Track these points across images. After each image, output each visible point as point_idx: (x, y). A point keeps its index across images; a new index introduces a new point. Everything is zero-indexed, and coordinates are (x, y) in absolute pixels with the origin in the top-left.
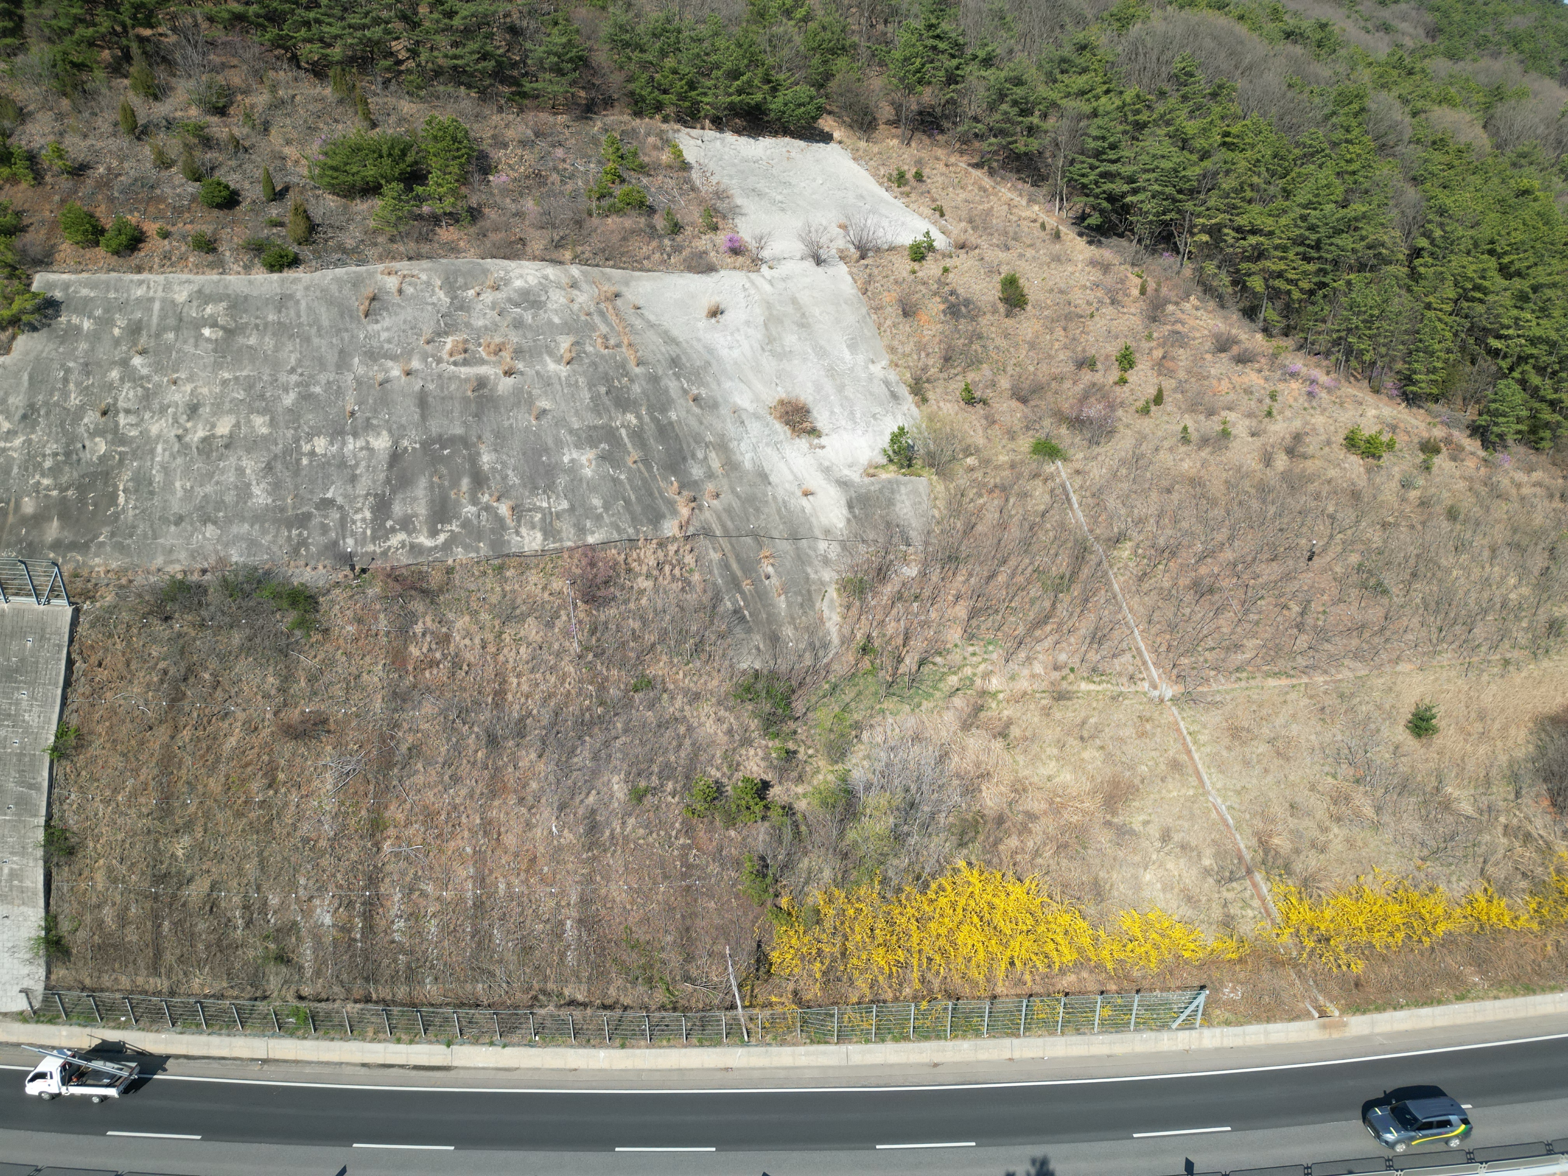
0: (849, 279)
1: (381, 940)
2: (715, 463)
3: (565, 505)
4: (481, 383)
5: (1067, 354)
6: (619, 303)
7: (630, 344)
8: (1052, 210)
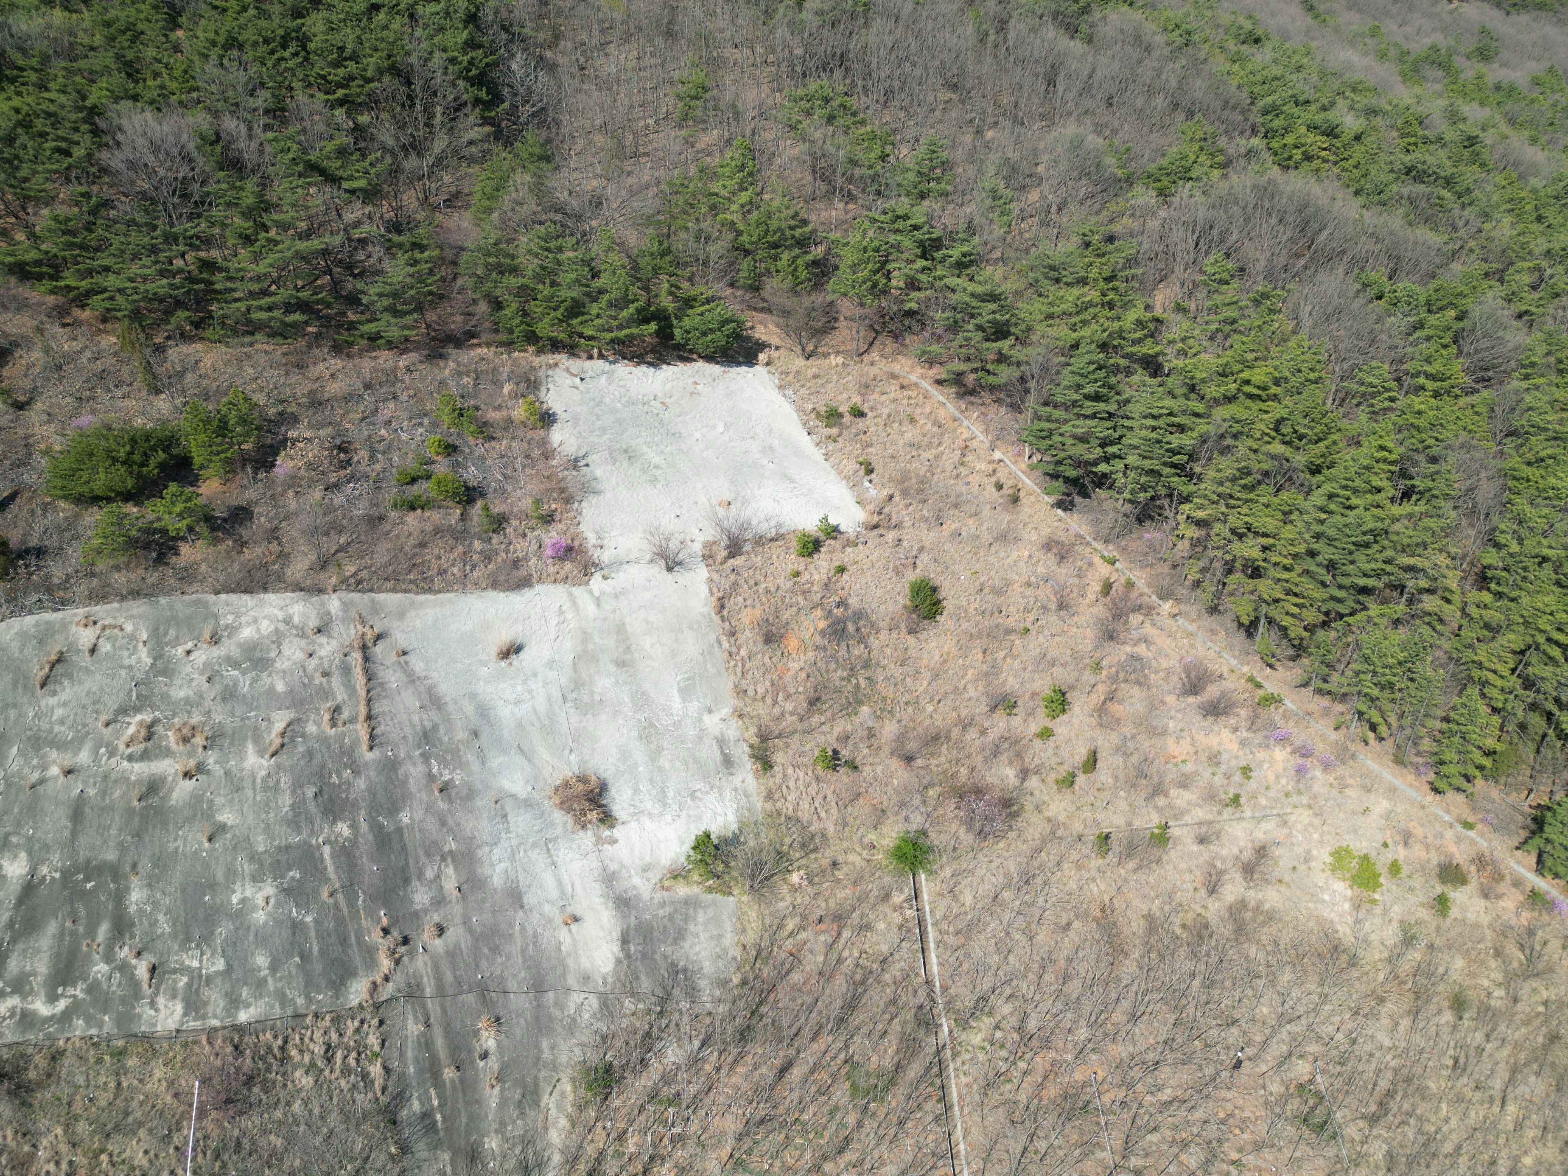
0: (704, 590)
2: (450, 881)
3: (221, 965)
4: (153, 787)
5: (980, 688)
6: (378, 650)
7: (369, 717)
8: (1020, 454)
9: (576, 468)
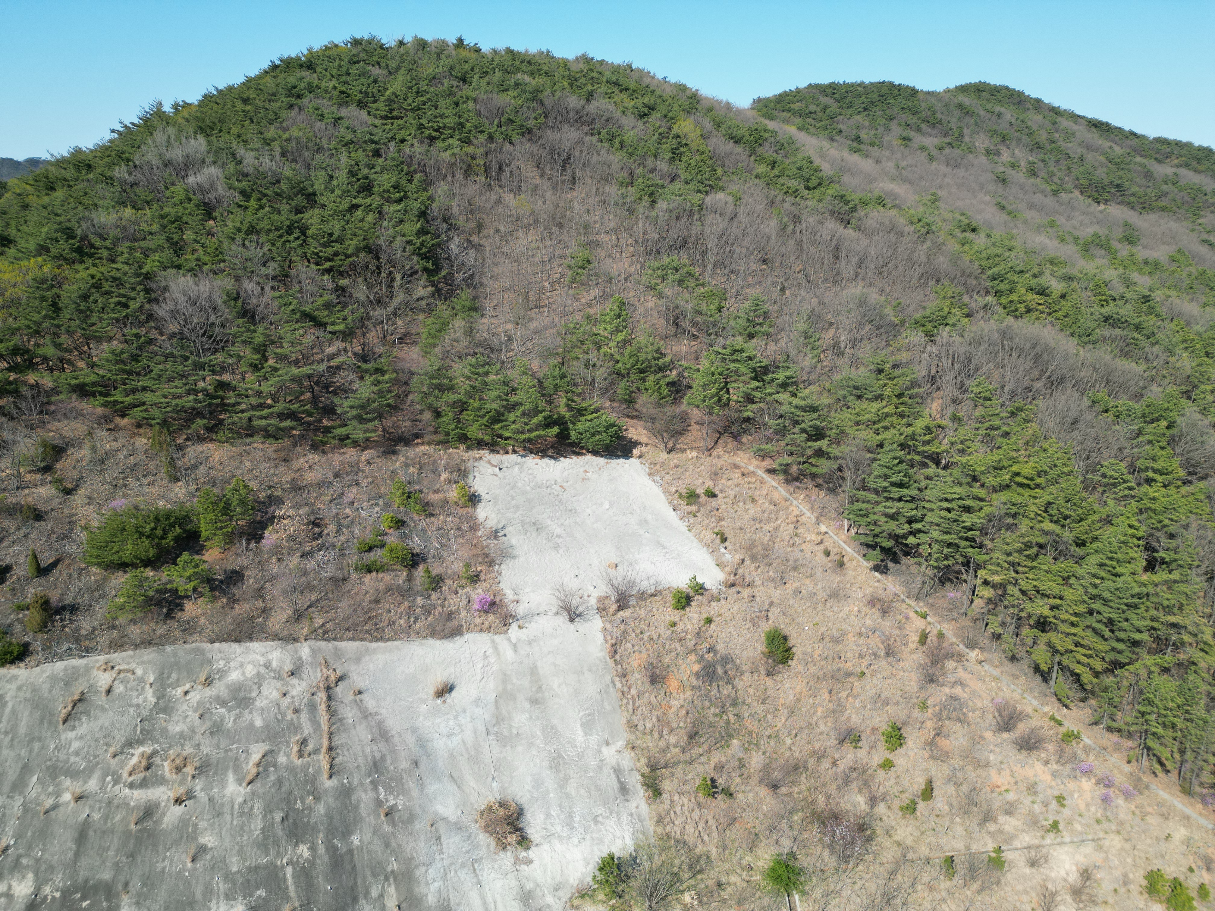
0: (600, 637)
2: (392, 900)
4: (148, 812)
5: (829, 724)
6: (339, 690)
7: (330, 749)
8: (841, 527)
9: (496, 537)
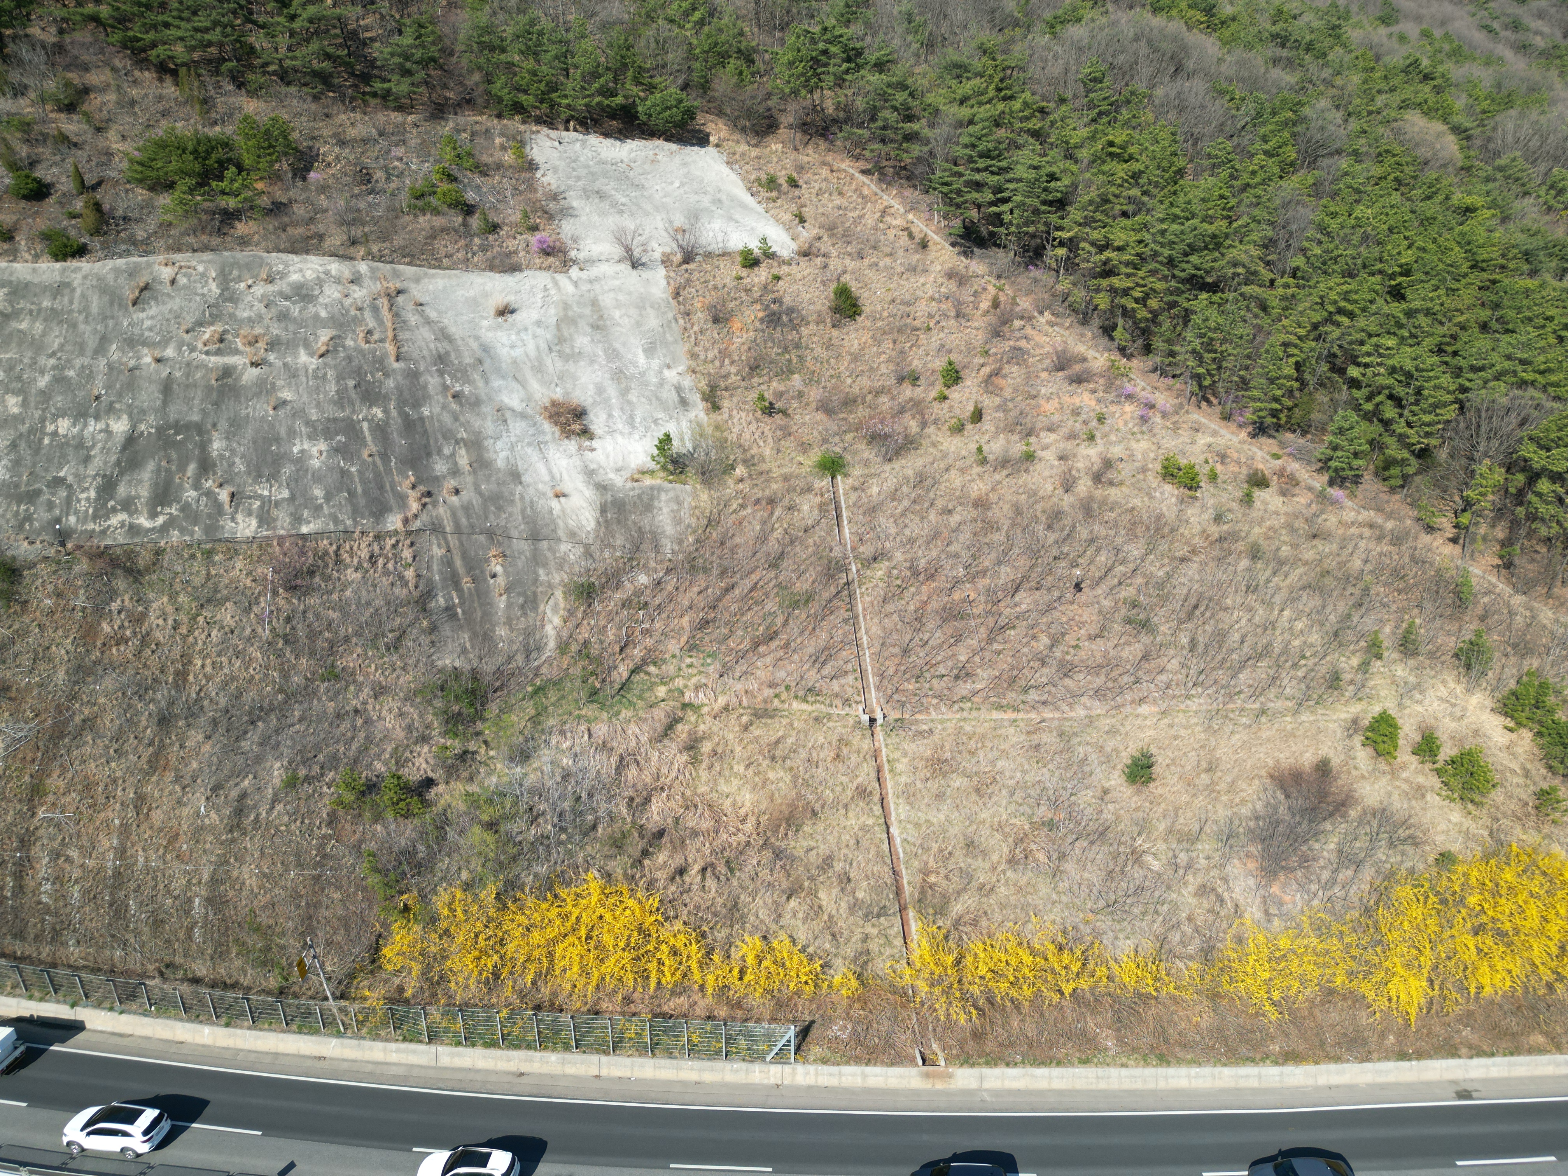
0: (663, 283)
1: (27, 901)
2: (463, 459)
3: (286, 494)
4: (227, 372)
5: (890, 368)
6: (400, 299)
7: (395, 340)
8: (930, 220)
9: (555, 199)
